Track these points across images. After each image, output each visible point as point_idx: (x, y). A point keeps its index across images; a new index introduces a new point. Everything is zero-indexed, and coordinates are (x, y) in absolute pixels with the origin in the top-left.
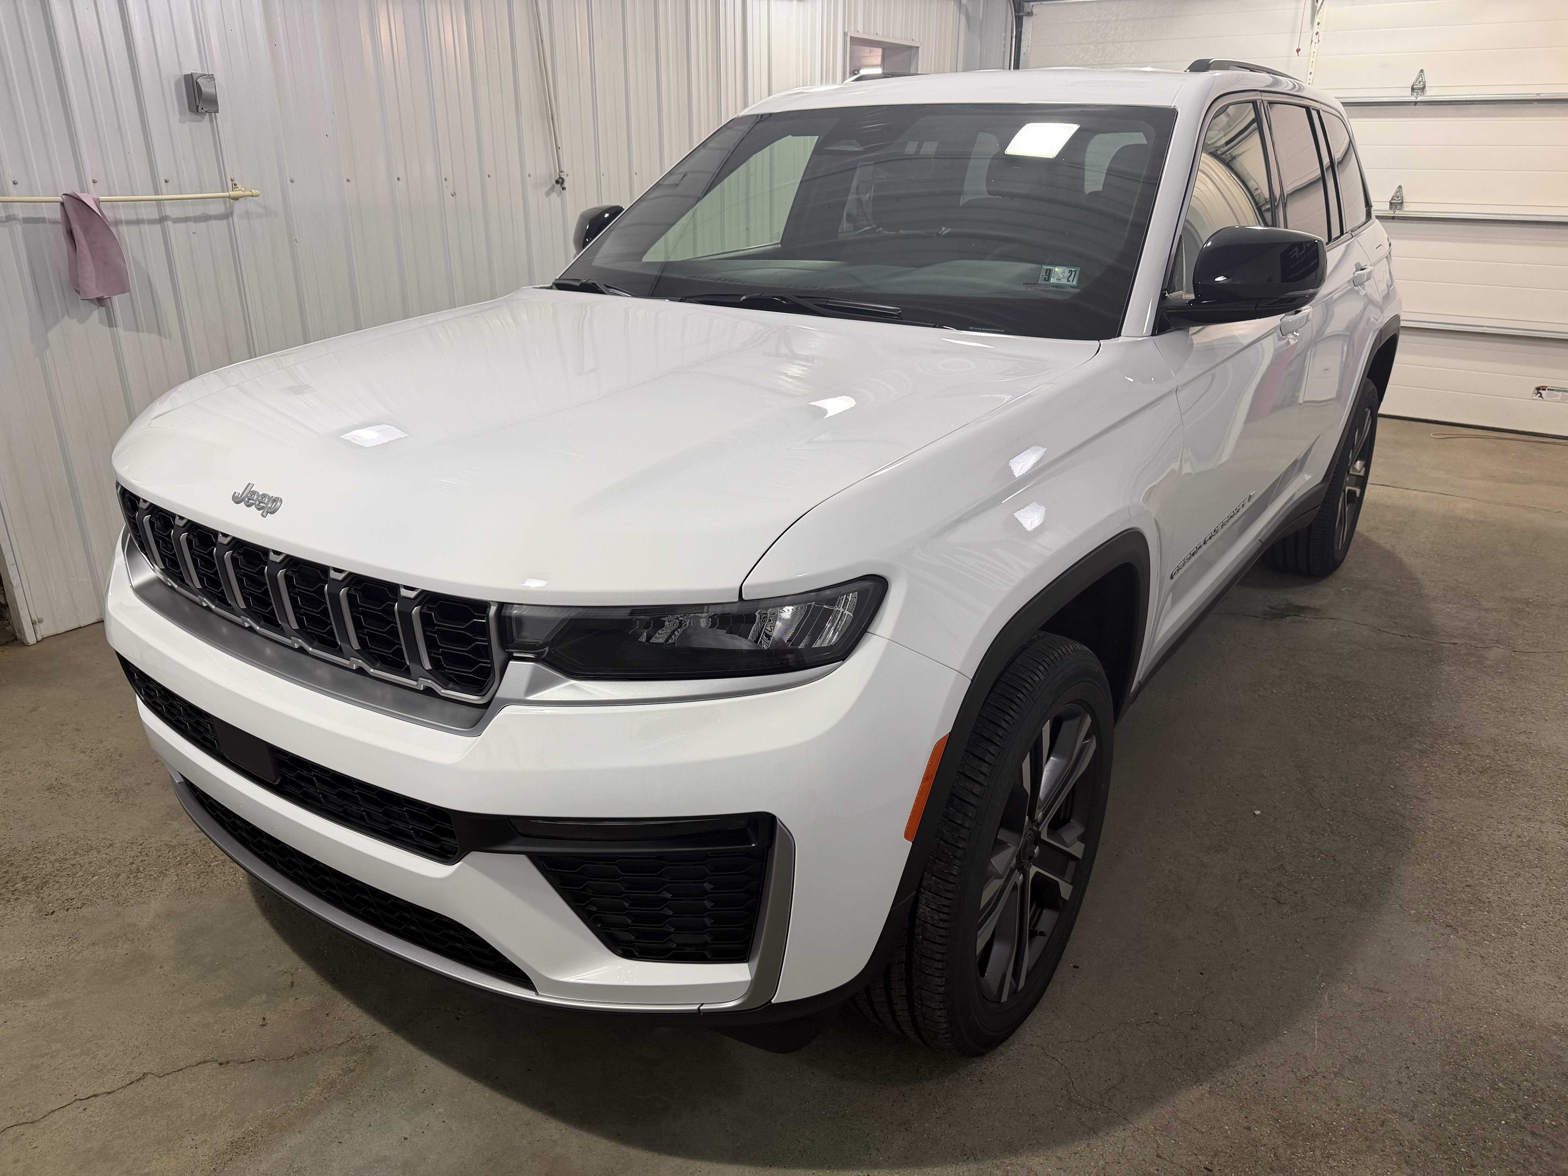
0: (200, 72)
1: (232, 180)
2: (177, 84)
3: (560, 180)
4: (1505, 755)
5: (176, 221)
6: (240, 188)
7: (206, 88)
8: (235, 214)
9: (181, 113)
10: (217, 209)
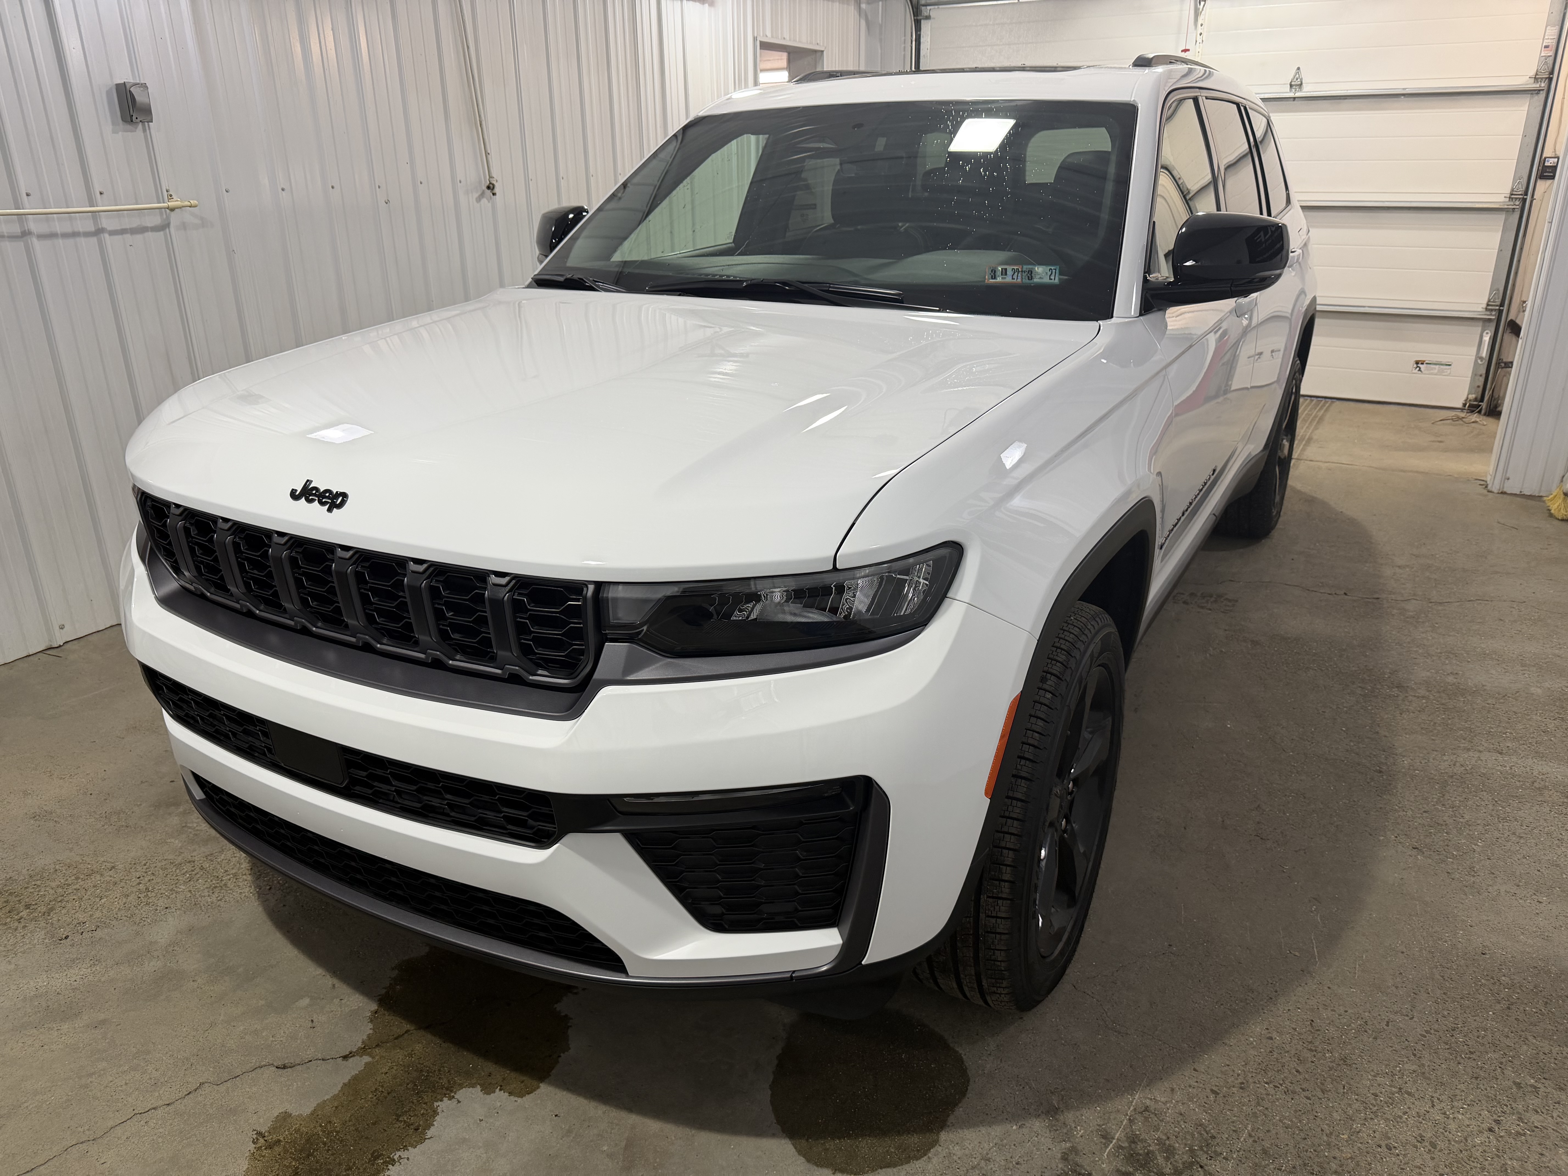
0: (133, 80)
1: (167, 191)
2: (108, 93)
3: (491, 186)
4: (1437, 695)
5: (113, 233)
6: (175, 199)
7: (140, 98)
8: (172, 225)
9: (114, 123)
10: (154, 220)
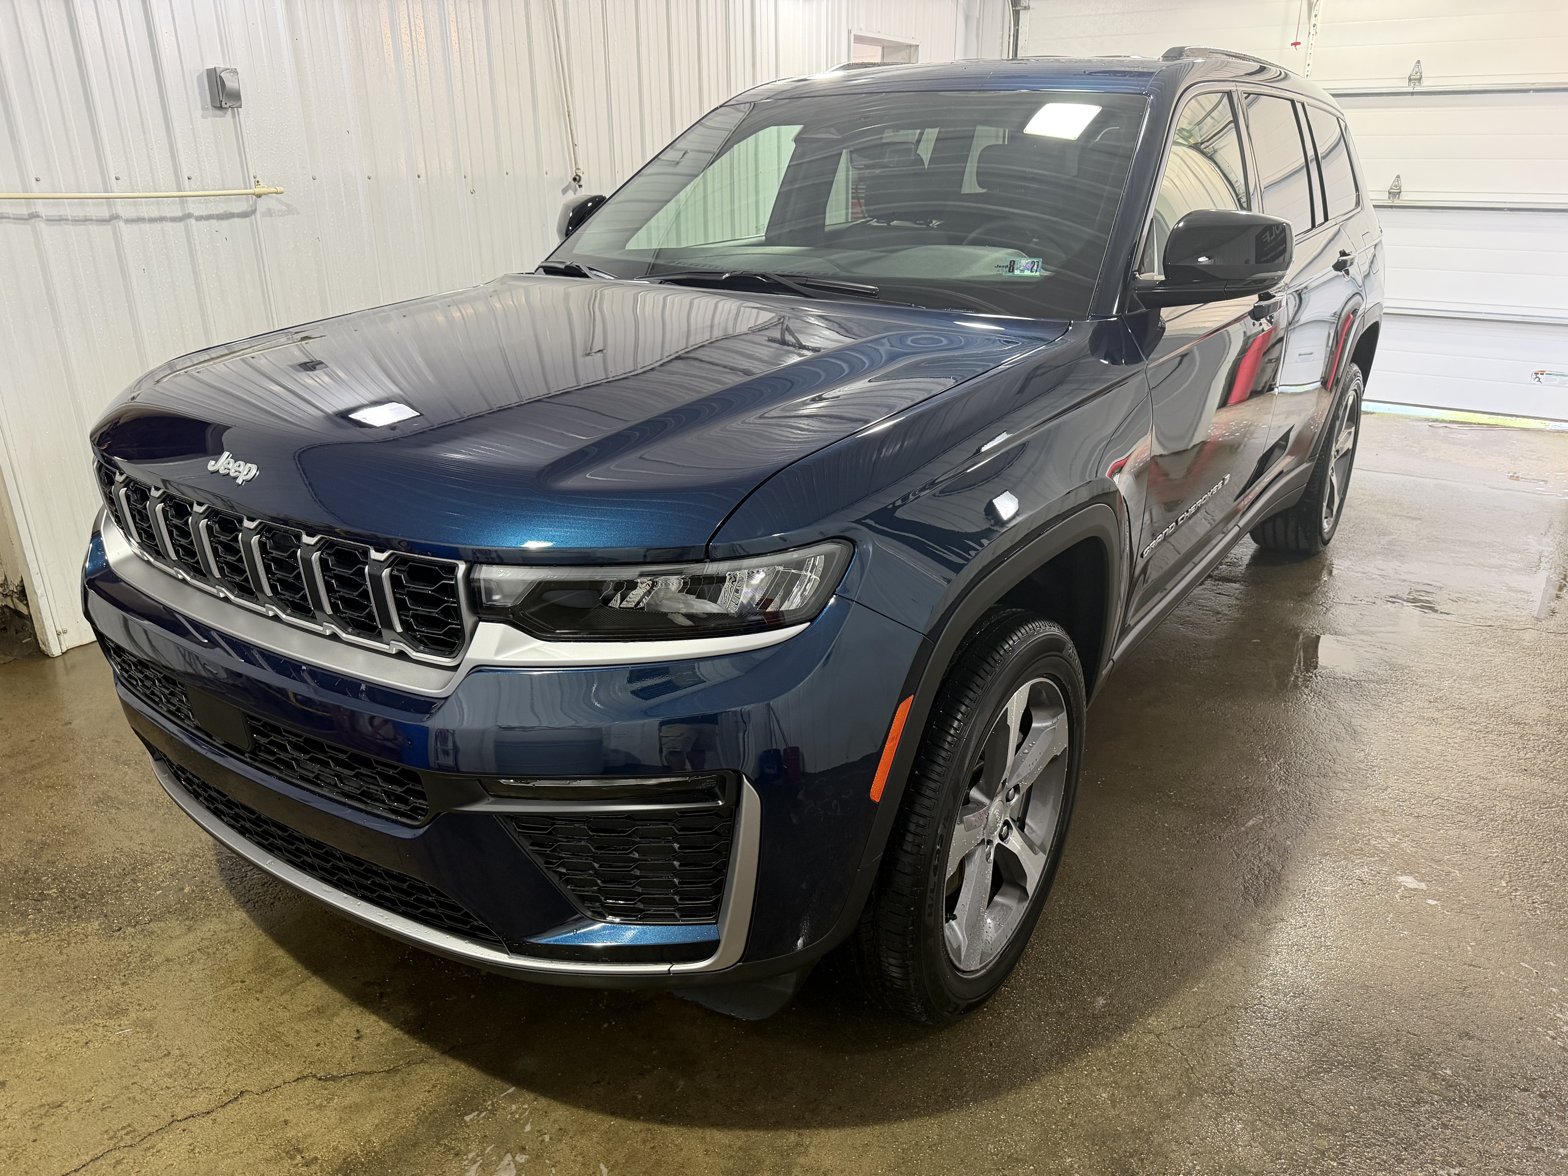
0: (222, 66)
1: (254, 177)
2: (197, 78)
3: (578, 178)
5: (197, 219)
6: (262, 185)
7: (230, 83)
8: (255, 212)
9: (201, 109)
10: (241, 205)
